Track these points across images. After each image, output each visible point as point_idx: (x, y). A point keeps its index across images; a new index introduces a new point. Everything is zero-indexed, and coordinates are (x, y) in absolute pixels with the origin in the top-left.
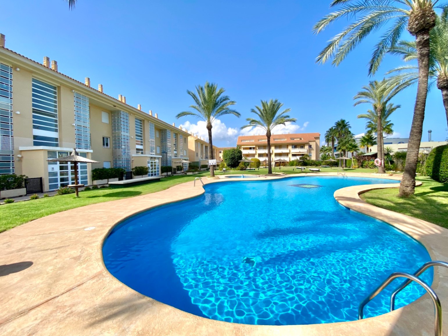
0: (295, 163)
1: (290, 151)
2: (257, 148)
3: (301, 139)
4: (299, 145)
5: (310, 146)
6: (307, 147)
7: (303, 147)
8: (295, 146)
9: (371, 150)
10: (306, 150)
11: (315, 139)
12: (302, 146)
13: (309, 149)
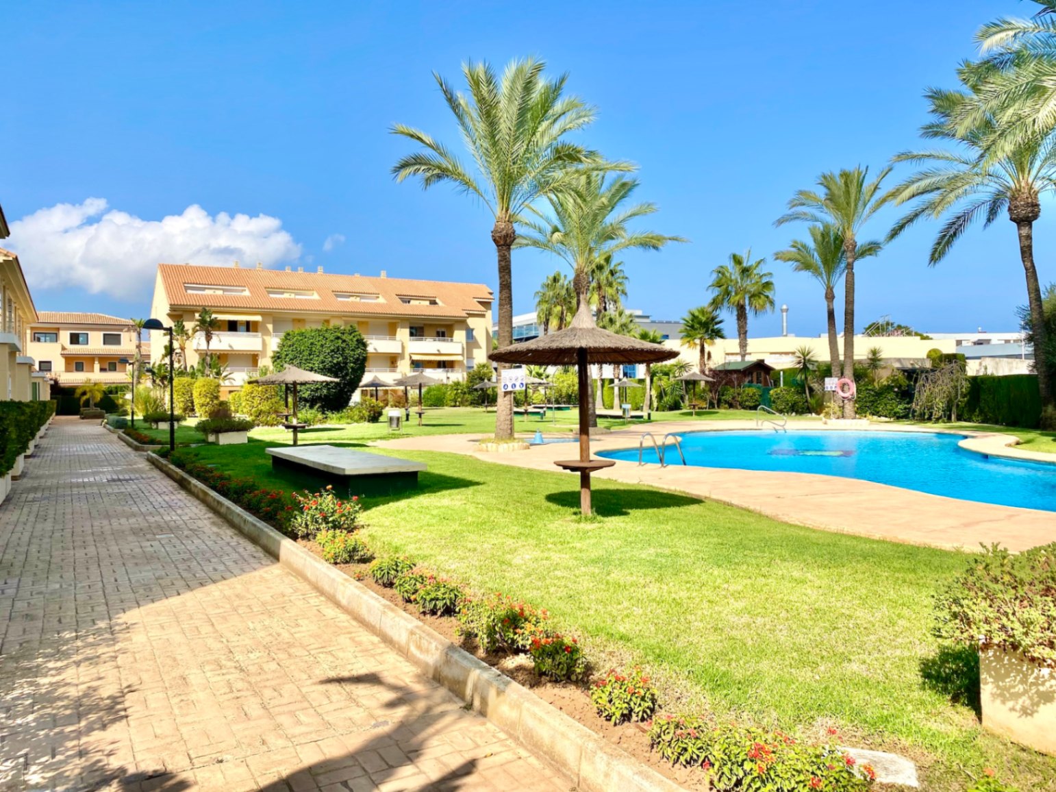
0: (450, 394)
1: (403, 348)
2: (270, 327)
3: (433, 303)
4: (431, 325)
5: (470, 332)
6: (460, 335)
7: (443, 335)
8: (419, 329)
9: (709, 354)
10: (460, 345)
11: (482, 308)
12: (441, 330)
13: (467, 343)
